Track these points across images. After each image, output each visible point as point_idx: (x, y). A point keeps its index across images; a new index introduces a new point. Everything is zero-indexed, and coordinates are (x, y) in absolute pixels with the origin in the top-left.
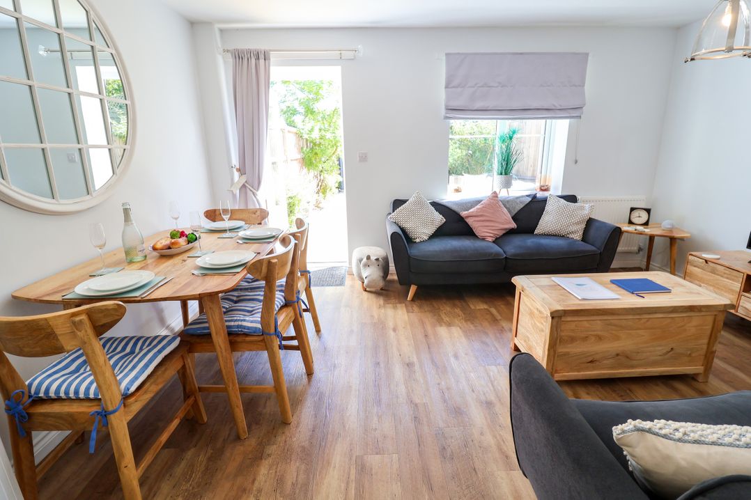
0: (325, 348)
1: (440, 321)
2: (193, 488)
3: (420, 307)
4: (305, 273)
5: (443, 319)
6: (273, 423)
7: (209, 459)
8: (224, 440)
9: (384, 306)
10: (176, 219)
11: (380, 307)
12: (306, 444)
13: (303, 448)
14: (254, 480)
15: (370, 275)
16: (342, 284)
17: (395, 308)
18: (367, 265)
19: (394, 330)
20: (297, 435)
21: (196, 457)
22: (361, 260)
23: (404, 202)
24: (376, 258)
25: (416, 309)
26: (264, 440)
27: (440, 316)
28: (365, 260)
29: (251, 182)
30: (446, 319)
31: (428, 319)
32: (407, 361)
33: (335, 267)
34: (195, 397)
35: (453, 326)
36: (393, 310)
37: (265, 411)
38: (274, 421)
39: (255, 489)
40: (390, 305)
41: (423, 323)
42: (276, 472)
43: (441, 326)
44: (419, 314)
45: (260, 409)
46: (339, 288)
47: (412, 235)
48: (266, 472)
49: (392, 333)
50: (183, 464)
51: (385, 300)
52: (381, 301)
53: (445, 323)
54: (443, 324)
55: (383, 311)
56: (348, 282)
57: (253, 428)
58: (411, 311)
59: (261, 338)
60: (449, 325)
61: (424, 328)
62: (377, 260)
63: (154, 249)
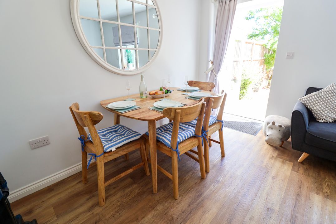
0: (220, 168)
1: (319, 189)
2: (125, 202)
3: (306, 171)
4: (220, 122)
5: (323, 189)
6: (170, 194)
7: (138, 194)
8: (148, 188)
9: (276, 159)
10: (169, 83)
11: (272, 158)
12: (175, 217)
13: (172, 218)
14: (143, 217)
15: (270, 135)
16: (254, 134)
17: (284, 163)
18: (271, 128)
19: (273, 178)
20: (175, 209)
21: (136, 189)
22: (268, 123)
23: (317, 90)
24: (279, 125)
25: (301, 170)
26: (160, 200)
27: (321, 185)
28: (271, 124)
29: (216, 69)
30: (326, 190)
31: (308, 183)
32: (269, 206)
33: (256, 123)
34: (144, 163)
35: (331, 199)
36: (281, 164)
37: (171, 185)
38: (171, 193)
39: (141, 222)
40: (281, 160)
41: (301, 184)
42: (153, 221)
43: (318, 193)
44: (302, 176)
45: (170, 183)
46: (251, 136)
47: (316, 116)
48: (150, 218)
49: (270, 180)
50: (129, 189)
51: (278, 155)
52: (276, 154)
53: (323, 193)
54: (321, 193)
55: (272, 161)
56: (259, 134)
57: (161, 191)
58: (296, 170)
59: (169, 150)
60: (327, 196)
61: (300, 187)
62: (280, 126)
63: (150, 94)
